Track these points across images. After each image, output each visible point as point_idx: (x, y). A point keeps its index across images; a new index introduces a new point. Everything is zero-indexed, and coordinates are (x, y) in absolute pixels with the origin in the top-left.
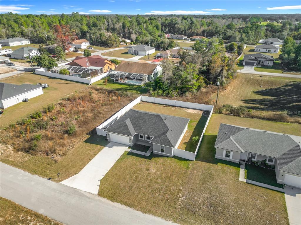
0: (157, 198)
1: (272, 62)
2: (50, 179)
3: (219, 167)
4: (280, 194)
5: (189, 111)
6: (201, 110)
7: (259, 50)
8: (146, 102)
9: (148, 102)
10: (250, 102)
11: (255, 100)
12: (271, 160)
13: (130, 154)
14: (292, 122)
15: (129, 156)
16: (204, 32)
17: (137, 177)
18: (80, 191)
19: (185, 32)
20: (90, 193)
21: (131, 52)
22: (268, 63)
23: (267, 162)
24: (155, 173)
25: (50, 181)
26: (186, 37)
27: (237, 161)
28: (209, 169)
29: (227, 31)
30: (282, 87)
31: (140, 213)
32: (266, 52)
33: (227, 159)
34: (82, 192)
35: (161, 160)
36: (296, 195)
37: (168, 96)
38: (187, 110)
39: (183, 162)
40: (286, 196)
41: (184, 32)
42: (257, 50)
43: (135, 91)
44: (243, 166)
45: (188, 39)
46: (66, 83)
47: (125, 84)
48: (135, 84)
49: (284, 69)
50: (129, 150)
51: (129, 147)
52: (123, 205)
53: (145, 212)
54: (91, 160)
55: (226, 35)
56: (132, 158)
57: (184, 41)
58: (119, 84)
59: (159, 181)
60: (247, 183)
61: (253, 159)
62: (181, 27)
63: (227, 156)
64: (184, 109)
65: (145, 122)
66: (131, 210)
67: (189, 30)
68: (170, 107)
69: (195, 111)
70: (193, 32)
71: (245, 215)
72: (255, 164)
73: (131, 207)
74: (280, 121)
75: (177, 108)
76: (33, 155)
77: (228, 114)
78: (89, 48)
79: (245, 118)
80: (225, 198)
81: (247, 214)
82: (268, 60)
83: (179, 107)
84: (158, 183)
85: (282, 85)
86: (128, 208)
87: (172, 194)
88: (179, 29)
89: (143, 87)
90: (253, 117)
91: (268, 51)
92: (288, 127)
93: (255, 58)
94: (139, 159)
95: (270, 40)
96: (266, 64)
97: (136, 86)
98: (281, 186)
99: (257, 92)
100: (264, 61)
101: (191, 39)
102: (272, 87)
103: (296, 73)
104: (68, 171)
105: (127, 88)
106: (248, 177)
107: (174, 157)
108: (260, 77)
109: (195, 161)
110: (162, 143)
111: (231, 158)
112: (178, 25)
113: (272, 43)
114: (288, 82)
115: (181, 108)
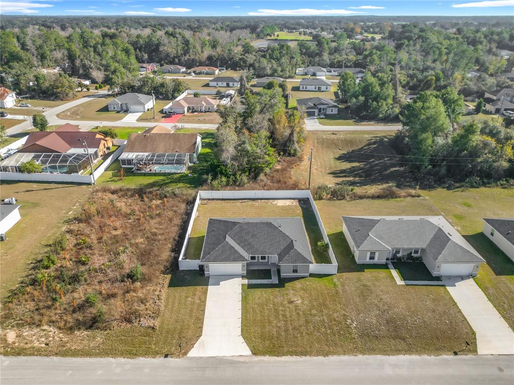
0: (327, 334)
1: (337, 109)
2: (166, 356)
3: (368, 274)
4: (442, 288)
5: (280, 203)
6: (294, 199)
7: (306, 88)
9: (213, 199)
10: (340, 175)
11: (343, 171)
12: (416, 252)
13: (250, 286)
14: (405, 197)
15: (252, 290)
16: (210, 58)
17: (284, 316)
18: (225, 358)
19: (179, 60)
20: (241, 356)
21: (114, 108)
22: (332, 111)
23: (413, 255)
24: (302, 303)
25: (169, 359)
26: (184, 69)
27: (384, 261)
28: (359, 280)
29: (246, 57)
30: (365, 146)
31: (321, 358)
32: (315, 90)
33: (372, 262)
34: (230, 358)
35: (298, 284)
36: (456, 284)
37: (236, 184)
38: (276, 202)
39: (325, 279)
40: (448, 288)
41: (177, 60)
42: (303, 88)
43: (181, 185)
44: (390, 266)
45: (189, 71)
46: (45, 189)
47: (155, 174)
48: (173, 171)
49: (355, 119)
50: (246, 281)
51: (243, 277)
52: (294, 356)
53: (326, 354)
54: (204, 311)
55: (246, 63)
56: (258, 292)
57: (185, 76)
58: (145, 175)
59: (314, 312)
60: (407, 285)
61: (398, 255)
62: (170, 50)
63: (372, 258)
64: (271, 201)
65: (253, 236)
66: (308, 358)
67: (185, 55)
68: (250, 203)
69: (288, 203)
70: (193, 60)
71: (425, 322)
72: (401, 260)
73: (306, 355)
74: (392, 198)
75: (259, 201)
76: (106, 330)
77: (330, 198)
78: (22, 105)
79: (352, 200)
80: (396, 310)
81: (426, 320)
82: (331, 107)
83: (261, 199)
84: (315, 315)
85: (364, 144)
86: (303, 358)
87: (340, 323)
88: (168, 55)
89: (189, 175)
90: (361, 197)
91: (317, 89)
92: (404, 204)
93: (314, 105)
94: (270, 290)
95: (311, 69)
96: (329, 112)
97: (178, 176)
98: (438, 278)
99: (339, 159)
100: (326, 108)
101: (194, 72)
102: (353, 149)
103: (370, 123)
104: (184, 337)
105: (164, 180)
106: (404, 278)
107: (312, 275)
108: (334, 136)
109: (338, 274)
110: (295, 262)
111: (376, 260)
112: (165, 48)
113: (314, 75)
114: (370, 139)
115: (266, 201)
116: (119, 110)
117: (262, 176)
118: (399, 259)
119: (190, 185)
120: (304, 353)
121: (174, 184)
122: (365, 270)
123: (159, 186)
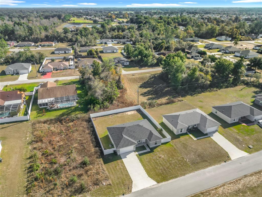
0: (180, 167)
1: (129, 62)
2: (123, 195)
3: (182, 138)
4: (209, 138)
5: (129, 113)
6: (134, 110)
7: (107, 52)
8: (95, 117)
9: (97, 117)
10: (145, 95)
11: (145, 93)
12: (195, 125)
13: (140, 155)
14: (177, 102)
15: (142, 156)
16: (47, 37)
17: (160, 164)
18: (148, 188)
19: (28, 38)
20: (153, 185)
21: (9, 73)
22: (127, 64)
23: (194, 127)
24: (164, 156)
25: (125, 196)
26: (33, 44)
27: (185, 132)
28: (180, 142)
29: (67, 35)
30: (149, 80)
31: (183, 177)
32: (111, 52)
33: (182, 133)
34: (150, 188)
35: (158, 149)
36: (213, 135)
38: (127, 113)
39: (168, 144)
40: (212, 137)
41: (27, 39)
42: (105, 52)
43: (77, 112)
44: (188, 133)
45: (37, 45)
47: (61, 109)
48: (70, 106)
49: (138, 67)
50: (137, 153)
51: (134, 151)
52: (173, 179)
53: (184, 175)
54: (127, 170)
55: (68, 38)
56: (144, 157)
57: (36, 48)
59: (171, 159)
60: (198, 139)
61: (189, 128)
62: (22, 33)
63: (181, 131)
64: (125, 113)
65: (134, 132)
66: (178, 178)
67: (31, 35)
68: (116, 115)
69: (132, 112)
70: (37, 38)
71: (210, 153)
73: (177, 178)
74: (173, 103)
75: (119, 114)
76: (89, 192)
77: (149, 107)
79: (158, 107)
80: (199, 150)
81: (210, 152)
82: (126, 62)
83: (120, 113)
84: (172, 161)
85: (148, 79)
86: (177, 179)
87: (182, 161)
88: (20, 36)
89: (79, 106)
90: (161, 105)
91: (112, 51)
92: (179, 105)
93: (118, 61)
94: (149, 154)
95: (104, 41)
96: (125, 64)
97: (73, 108)
98: (207, 134)
99: (140, 87)
100: (124, 63)
101: (40, 45)
102: (144, 82)
103: (146, 68)
104: (126, 184)
105: (67, 111)
106: (196, 137)
107: (162, 144)
108: (134, 76)
109: (171, 141)
110: (156, 140)
112: (19, 32)
113: (106, 43)
114: (150, 76)
115: (122, 113)
116: (13, 73)
117: (114, 102)
118: (190, 129)
119: (82, 111)
120: (176, 177)
121: (74, 113)
122: (180, 137)
123: (66, 115)
